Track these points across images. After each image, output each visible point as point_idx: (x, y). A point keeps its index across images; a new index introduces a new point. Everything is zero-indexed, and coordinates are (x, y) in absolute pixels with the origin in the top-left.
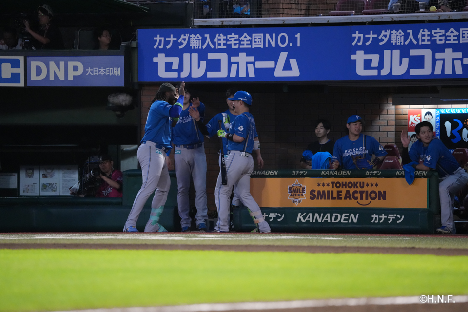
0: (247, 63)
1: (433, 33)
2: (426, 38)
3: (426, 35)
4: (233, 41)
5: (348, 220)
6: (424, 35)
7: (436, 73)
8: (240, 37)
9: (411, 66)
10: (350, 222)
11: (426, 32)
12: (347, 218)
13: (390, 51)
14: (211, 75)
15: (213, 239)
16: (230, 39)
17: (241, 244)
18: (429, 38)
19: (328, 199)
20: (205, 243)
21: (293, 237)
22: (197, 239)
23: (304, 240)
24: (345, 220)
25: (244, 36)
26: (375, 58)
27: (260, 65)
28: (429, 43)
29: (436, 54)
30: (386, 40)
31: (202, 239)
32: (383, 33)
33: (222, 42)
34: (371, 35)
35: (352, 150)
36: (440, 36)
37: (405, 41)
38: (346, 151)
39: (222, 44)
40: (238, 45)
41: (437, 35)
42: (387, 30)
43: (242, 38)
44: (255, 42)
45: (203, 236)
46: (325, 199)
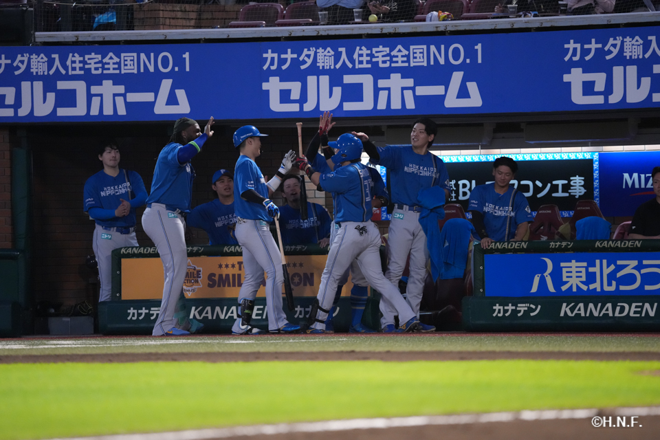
0: (115, 95)
1: (374, 52)
2: (365, 59)
3: (365, 55)
4: (93, 63)
5: (261, 315)
6: (361, 55)
7: (379, 107)
8: (103, 58)
9: (345, 98)
10: (264, 317)
11: (365, 51)
12: (261, 312)
13: (315, 77)
14: (63, 112)
15: (70, 346)
16: (88, 62)
17: (109, 352)
18: (369, 58)
19: (234, 286)
20: (57, 353)
21: (184, 341)
22: (46, 347)
23: (200, 345)
24: (257, 315)
25: (108, 57)
26: (295, 88)
27: (134, 97)
28: (369, 66)
29: (379, 81)
30: (309, 62)
31: (54, 346)
32: (306, 52)
33: (78, 65)
34: (289, 56)
35: (228, 217)
36: (383, 56)
37: (335, 63)
38: (219, 219)
39: (78, 69)
40: (100, 69)
41: (380, 55)
42: (311, 48)
43: (106, 60)
44: (126, 65)
45: (55, 342)
46: (229, 286)
